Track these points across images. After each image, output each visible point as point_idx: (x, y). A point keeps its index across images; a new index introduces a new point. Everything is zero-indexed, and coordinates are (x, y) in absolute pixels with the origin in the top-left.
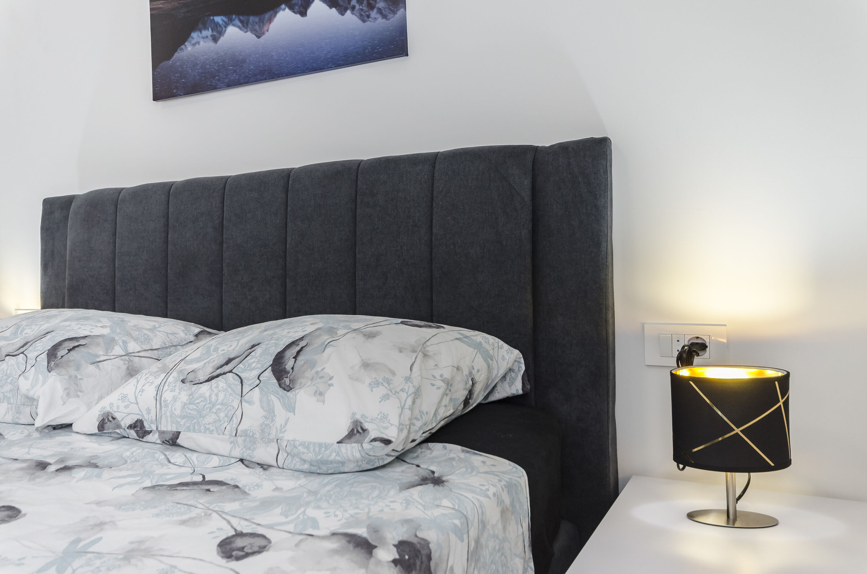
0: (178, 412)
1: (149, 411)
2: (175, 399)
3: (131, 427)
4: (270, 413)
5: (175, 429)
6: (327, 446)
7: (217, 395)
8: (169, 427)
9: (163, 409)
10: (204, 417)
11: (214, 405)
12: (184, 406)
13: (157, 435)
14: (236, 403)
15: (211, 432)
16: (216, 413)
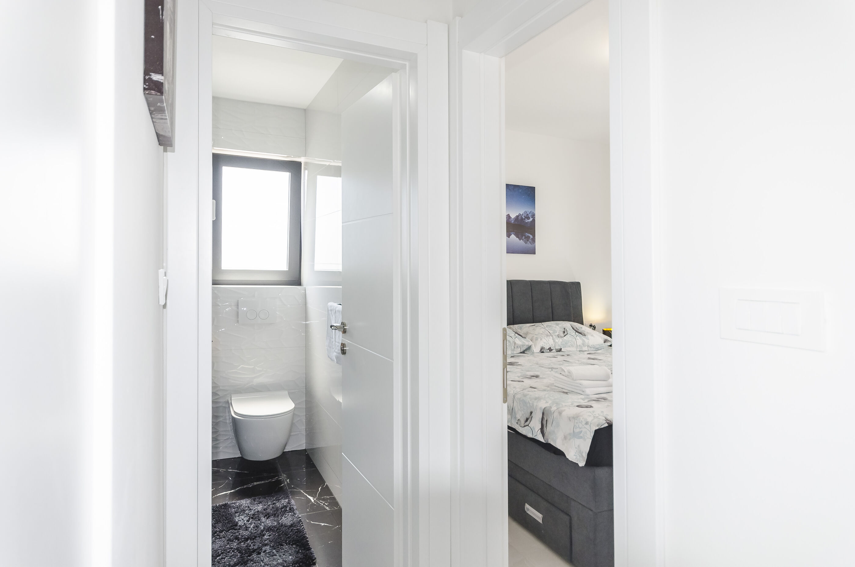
0: (560, 344)
1: (552, 345)
2: (559, 341)
3: (548, 349)
4: (583, 341)
5: (560, 348)
6: (602, 344)
7: (569, 339)
8: (558, 348)
9: (556, 344)
10: (567, 344)
11: (569, 341)
12: (561, 342)
13: (555, 350)
14: (574, 340)
15: (570, 347)
16: (570, 343)
